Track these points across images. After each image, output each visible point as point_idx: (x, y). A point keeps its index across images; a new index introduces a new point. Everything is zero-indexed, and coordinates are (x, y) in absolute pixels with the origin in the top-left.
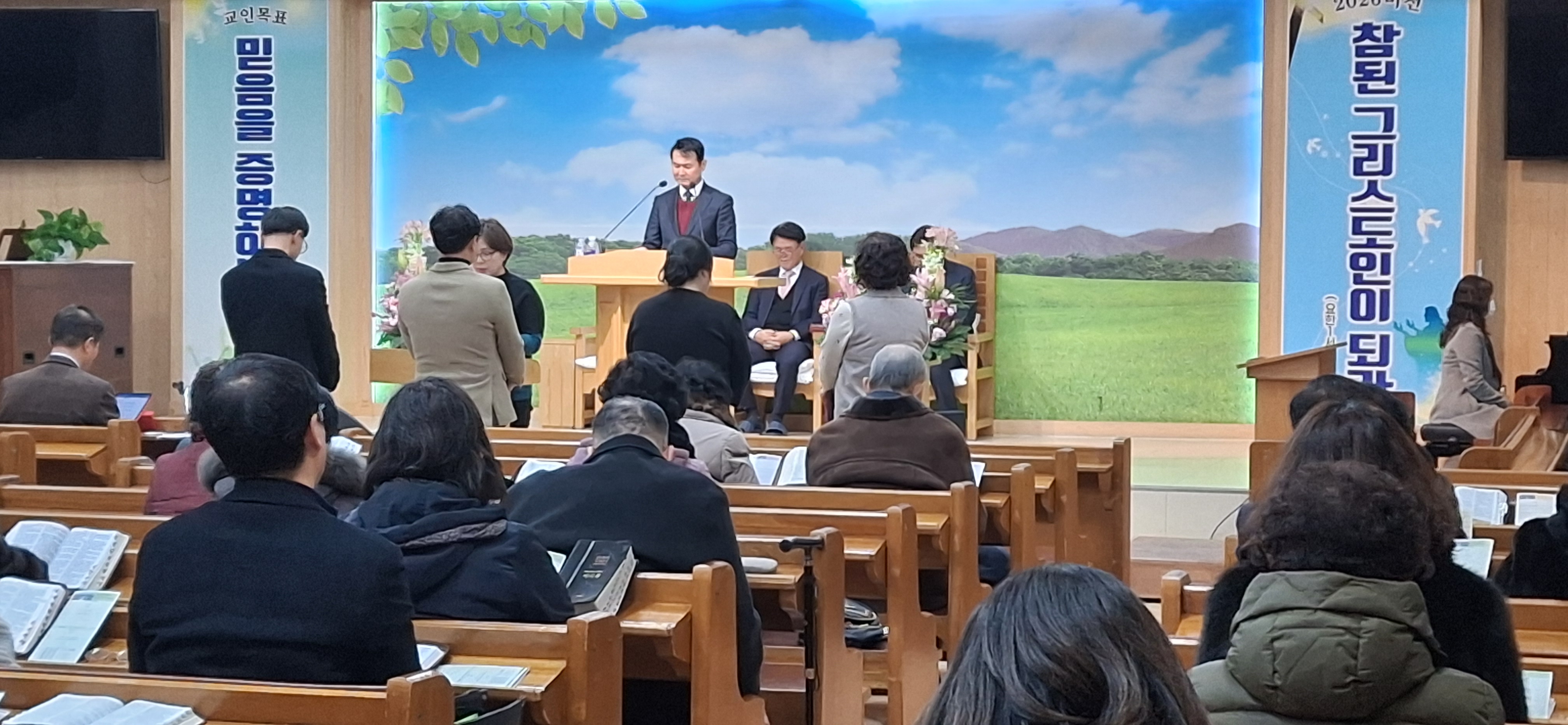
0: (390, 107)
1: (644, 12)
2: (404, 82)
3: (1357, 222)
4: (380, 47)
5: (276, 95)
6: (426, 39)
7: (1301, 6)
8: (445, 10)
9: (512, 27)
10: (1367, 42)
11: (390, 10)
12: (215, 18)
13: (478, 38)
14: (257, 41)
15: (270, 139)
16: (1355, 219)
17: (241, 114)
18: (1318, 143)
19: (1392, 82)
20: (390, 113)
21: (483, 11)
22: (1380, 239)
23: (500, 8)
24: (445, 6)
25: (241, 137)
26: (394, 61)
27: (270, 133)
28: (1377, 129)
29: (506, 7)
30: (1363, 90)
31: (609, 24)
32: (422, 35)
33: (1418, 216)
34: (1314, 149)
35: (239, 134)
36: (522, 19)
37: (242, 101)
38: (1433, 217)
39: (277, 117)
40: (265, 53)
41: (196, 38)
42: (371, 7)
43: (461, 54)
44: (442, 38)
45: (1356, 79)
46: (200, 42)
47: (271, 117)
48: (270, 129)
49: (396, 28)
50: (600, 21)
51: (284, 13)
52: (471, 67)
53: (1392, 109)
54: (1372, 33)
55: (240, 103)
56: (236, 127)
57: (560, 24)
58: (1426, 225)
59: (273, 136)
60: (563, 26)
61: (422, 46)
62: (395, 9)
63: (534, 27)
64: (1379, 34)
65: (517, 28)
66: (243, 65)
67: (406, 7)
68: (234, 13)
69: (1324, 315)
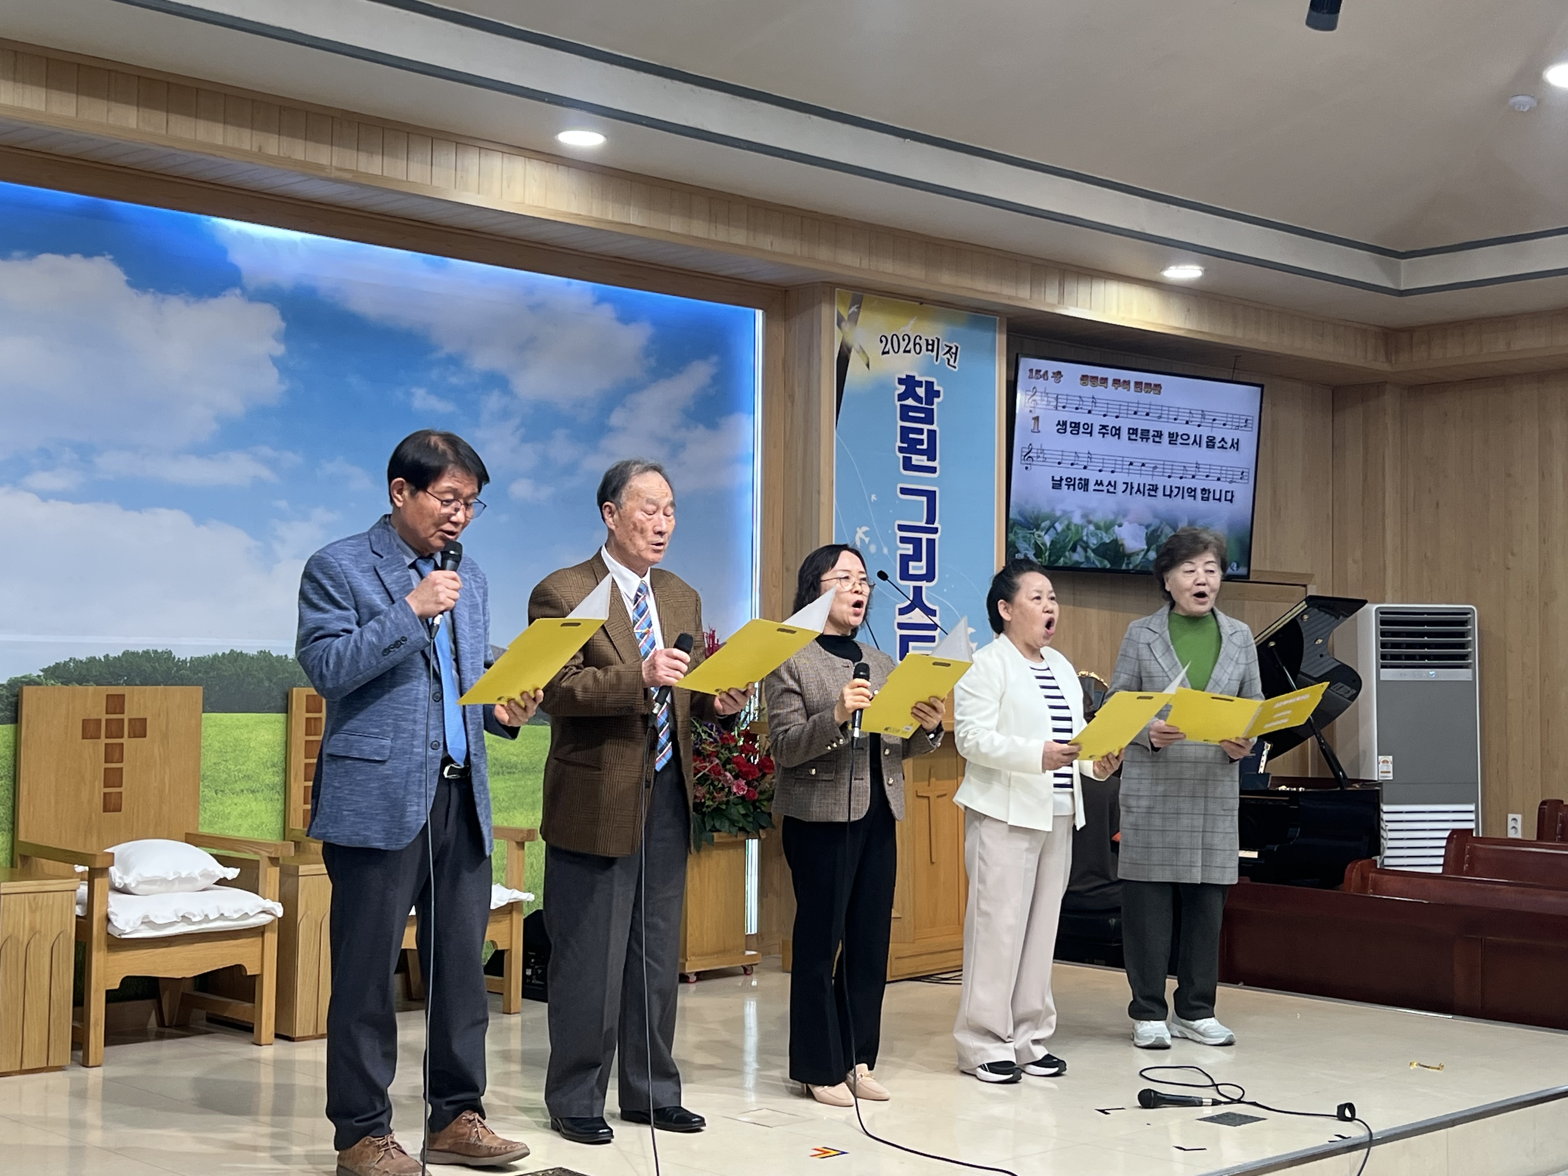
3: (904, 643)
7: (850, 340)
10: (910, 402)
16: (902, 639)
18: (865, 533)
19: (934, 459)
28: (921, 519)
30: (908, 465)
34: (862, 540)
45: (901, 450)
53: (934, 495)
54: (914, 390)
64: (921, 391)
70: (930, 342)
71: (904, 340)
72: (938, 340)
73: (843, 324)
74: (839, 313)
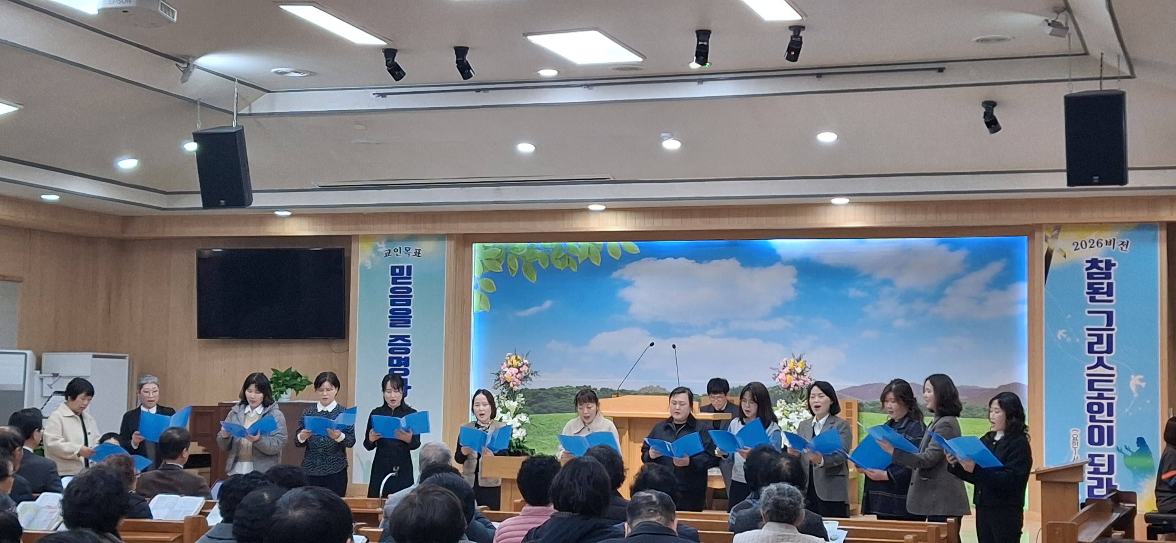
0: (482, 308)
1: (638, 249)
2: (491, 292)
3: (1091, 383)
4: (477, 271)
5: (413, 300)
6: (505, 266)
7: (1052, 247)
8: (517, 248)
9: (556, 259)
10: (1095, 270)
11: (483, 248)
12: (378, 254)
13: (536, 265)
14: (403, 267)
15: (409, 326)
16: (1089, 381)
17: (392, 311)
18: (1064, 333)
19: (1111, 295)
20: (481, 311)
21: (539, 249)
22: (1106, 394)
23: (550, 247)
24: (517, 246)
25: (392, 325)
26: (485, 279)
27: (409, 323)
28: (1103, 325)
29: (553, 247)
30: (1092, 300)
31: (615, 256)
32: (502, 263)
33: (1130, 379)
34: (1062, 336)
35: (390, 323)
36: (564, 254)
37: (393, 303)
38: (1140, 380)
39: (414, 314)
40: (407, 275)
41: (366, 266)
42: (472, 247)
43: (525, 275)
44: (514, 265)
45: (1088, 293)
46: (369, 268)
47: (410, 313)
48: (410, 320)
49: (486, 259)
50: (610, 254)
51: (419, 250)
52: (531, 282)
53: (1111, 312)
54: (1097, 265)
55: (391, 305)
56: (389, 319)
57: (587, 256)
58: (1136, 385)
59: (411, 324)
60: (588, 257)
61: (502, 270)
62: (486, 248)
63: (570, 258)
64: (1102, 265)
65: (560, 259)
66: (394, 282)
67: (494, 247)
68: (390, 250)
69: (1071, 441)
70: (1109, 241)
71: (1090, 242)
72: (1114, 240)
73: (1048, 240)
74: (1045, 235)
